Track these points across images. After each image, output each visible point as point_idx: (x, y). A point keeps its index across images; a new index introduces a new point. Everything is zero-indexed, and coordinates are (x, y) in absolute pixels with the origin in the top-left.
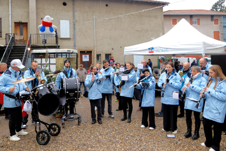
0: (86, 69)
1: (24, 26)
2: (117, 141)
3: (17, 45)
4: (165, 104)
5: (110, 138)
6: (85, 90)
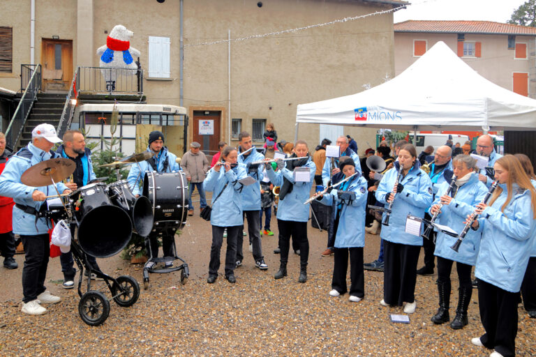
1: (65, 47)
2: (271, 325)
3: (47, 92)
5: (255, 318)
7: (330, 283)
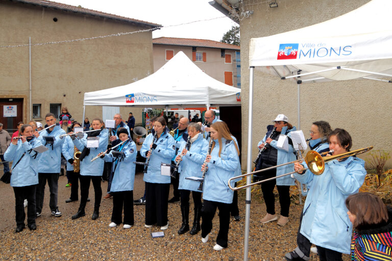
0: (9, 131)
4: (149, 183)
6: (5, 169)
7: (110, 218)
